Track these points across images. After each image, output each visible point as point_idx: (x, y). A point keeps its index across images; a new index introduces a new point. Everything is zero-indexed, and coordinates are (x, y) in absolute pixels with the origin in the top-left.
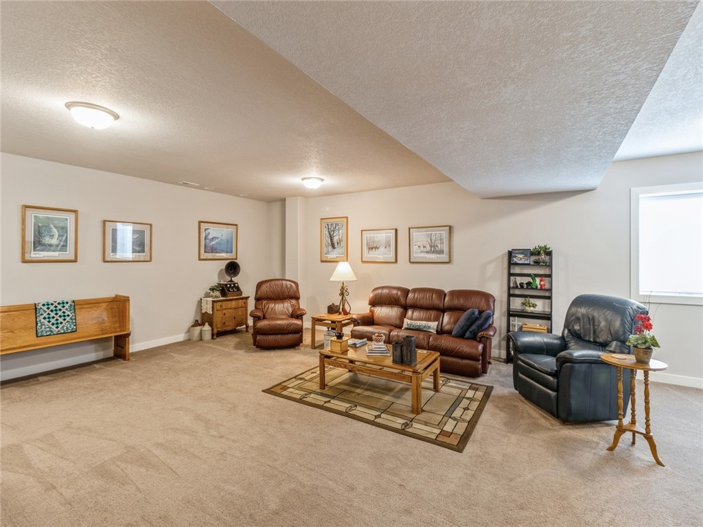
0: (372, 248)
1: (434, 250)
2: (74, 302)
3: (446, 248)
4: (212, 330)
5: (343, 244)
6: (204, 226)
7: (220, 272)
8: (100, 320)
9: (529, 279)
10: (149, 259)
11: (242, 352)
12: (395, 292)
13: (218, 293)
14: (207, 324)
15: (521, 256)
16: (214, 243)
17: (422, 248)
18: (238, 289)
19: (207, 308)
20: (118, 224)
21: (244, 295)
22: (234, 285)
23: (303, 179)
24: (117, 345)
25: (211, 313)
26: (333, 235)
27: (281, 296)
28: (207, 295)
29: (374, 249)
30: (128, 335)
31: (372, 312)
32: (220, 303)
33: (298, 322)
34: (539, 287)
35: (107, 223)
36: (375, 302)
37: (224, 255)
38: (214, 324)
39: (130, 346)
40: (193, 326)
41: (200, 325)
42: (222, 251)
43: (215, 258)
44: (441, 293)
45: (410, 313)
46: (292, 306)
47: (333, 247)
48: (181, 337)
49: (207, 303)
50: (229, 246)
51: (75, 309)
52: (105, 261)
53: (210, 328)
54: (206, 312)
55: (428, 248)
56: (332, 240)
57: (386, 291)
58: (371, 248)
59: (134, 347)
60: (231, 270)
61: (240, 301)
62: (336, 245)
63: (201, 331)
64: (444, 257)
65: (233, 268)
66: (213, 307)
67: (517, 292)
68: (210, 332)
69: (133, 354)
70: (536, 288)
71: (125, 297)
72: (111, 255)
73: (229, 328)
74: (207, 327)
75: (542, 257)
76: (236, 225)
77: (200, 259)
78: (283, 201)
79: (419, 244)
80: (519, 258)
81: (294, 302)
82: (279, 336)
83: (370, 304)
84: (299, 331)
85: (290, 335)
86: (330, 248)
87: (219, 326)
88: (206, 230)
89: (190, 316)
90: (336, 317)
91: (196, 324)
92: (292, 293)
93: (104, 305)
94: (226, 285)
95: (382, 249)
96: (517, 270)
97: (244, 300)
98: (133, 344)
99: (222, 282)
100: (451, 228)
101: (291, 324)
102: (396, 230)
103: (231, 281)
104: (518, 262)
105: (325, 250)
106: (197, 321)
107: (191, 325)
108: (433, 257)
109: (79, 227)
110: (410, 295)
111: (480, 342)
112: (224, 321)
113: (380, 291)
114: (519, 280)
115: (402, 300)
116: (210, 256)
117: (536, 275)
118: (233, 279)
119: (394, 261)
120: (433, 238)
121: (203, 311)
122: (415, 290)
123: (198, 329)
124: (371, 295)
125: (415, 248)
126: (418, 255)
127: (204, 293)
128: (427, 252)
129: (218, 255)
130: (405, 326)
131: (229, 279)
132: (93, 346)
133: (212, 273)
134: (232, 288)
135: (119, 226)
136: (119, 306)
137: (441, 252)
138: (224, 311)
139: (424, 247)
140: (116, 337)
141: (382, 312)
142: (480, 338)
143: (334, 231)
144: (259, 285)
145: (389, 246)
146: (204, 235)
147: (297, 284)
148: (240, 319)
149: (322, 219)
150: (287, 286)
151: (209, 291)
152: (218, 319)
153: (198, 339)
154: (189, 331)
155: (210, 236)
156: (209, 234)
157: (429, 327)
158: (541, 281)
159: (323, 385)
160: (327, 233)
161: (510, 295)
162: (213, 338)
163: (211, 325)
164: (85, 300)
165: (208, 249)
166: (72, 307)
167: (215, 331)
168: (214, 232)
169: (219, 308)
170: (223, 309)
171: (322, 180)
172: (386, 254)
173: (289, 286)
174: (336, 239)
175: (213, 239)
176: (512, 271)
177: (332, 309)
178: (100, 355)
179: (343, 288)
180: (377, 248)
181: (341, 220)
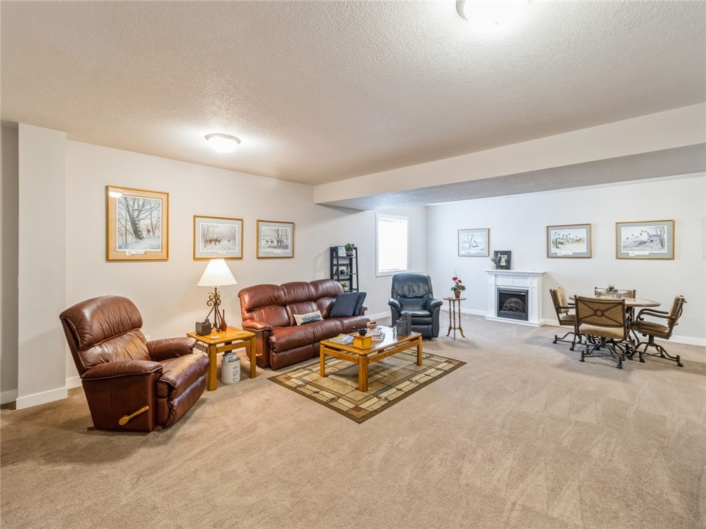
0: (211, 241)
1: (280, 244)
3: (289, 243)
5: (160, 232)
17: (270, 243)
26: (137, 219)
29: (213, 243)
55: (275, 243)
56: (135, 224)
58: (209, 241)
62: (145, 234)
64: (288, 252)
79: (267, 238)
95: (224, 243)
100: (294, 225)
102: (242, 221)
104: (341, 256)
108: (279, 252)
120: (280, 234)
125: (263, 243)
126: (264, 251)
128: (274, 247)
137: (286, 247)
139: (272, 242)
143: (140, 211)
145: (234, 239)
160: (124, 213)
172: (229, 249)
174: (145, 223)
176: (334, 263)
179: (215, 295)
180: (217, 241)
181: (161, 196)
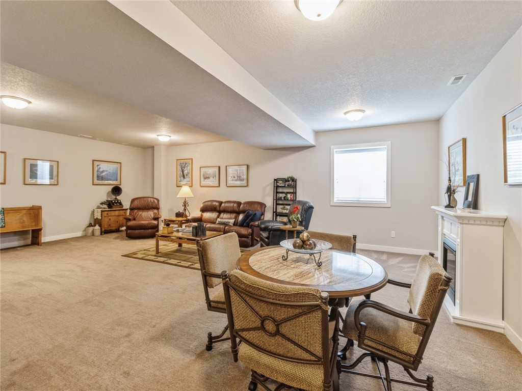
1: (239, 178)
2: (3, 209)
3: (245, 177)
4: (101, 229)
5: (190, 175)
6: (96, 163)
7: (108, 193)
8: (22, 221)
9: (284, 195)
10: (56, 183)
11: (118, 240)
12: (214, 203)
13: (106, 206)
14: (97, 225)
15: (281, 182)
16: (104, 174)
18: (120, 204)
19: (98, 215)
20: (38, 161)
21: (124, 208)
22: (118, 201)
23: (158, 136)
24: (33, 237)
25: (100, 218)
26: (183, 171)
27: (147, 208)
28: (98, 207)
29: (207, 179)
30: (40, 230)
31: (202, 215)
32: (106, 212)
33: (156, 222)
34: (289, 199)
35: (26, 160)
36: (204, 210)
37: (111, 182)
38: (102, 226)
39: (42, 238)
40: (88, 227)
41: (93, 226)
42: (110, 180)
43: (105, 184)
44: (239, 204)
45: (222, 215)
46: (154, 213)
47: (184, 177)
48: (79, 234)
49: (97, 212)
50: (115, 176)
51: (4, 213)
52: (25, 184)
53: (99, 228)
54: (97, 218)
55: (236, 178)
56: (183, 173)
57: (209, 203)
58: (205, 178)
59: (45, 239)
60: (116, 192)
61: (121, 211)
63: (93, 230)
64: (244, 183)
65: (117, 190)
66: (101, 215)
67: (281, 202)
68: (100, 230)
69: (44, 243)
70: (288, 199)
71: (38, 206)
72: (29, 181)
73: (114, 228)
74: (97, 227)
75: (291, 182)
76: (120, 163)
77: (93, 185)
78: (153, 147)
79: (231, 175)
80: (280, 184)
81: (156, 211)
82: (143, 231)
83: (201, 211)
84: (156, 227)
85: (150, 230)
86: (182, 178)
87: (106, 226)
88: (98, 166)
89: (87, 220)
90: (180, 219)
91: (90, 225)
92: (154, 205)
93: (24, 211)
94: (112, 201)
95: (211, 179)
96: (280, 190)
97: (124, 211)
98: (44, 236)
99: (109, 199)
100: (248, 166)
101: (150, 223)
102: (219, 167)
103: (116, 199)
104: (280, 185)
105: (179, 179)
106: (91, 223)
107: (88, 225)
108: (238, 183)
109: (7, 162)
110: (223, 205)
111: (251, 228)
112: (109, 223)
113: (207, 203)
114: (281, 195)
115: (218, 208)
116: (100, 182)
117: (288, 193)
118: (117, 197)
119: (218, 185)
120: (239, 172)
121: (95, 218)
122: (226, 202)
123: (92, 228)
124: (202, 205)
125: (229, 178)
126: (230, 182)
127: (97, 206)
128: (236, 180)
129: (106, 182)
130: (217, 222)
131: (115, 197)
132: (16, 238)
133: (102, 193)
134: (116, 203)
135: (39, 163)
136: (35, 212)
137: (243, 180)
138: (109, 217)
139: (234, 177)
140: (32, 230)
141: (207, 215)
142: (251, 226)
143: (184, 167)
144: (133, 201)
145: (215, 177)
146: (97, 169)
147: (158, 201)
148: (121, 223)
149: (177, 160)
150: (151, 201)
151: (100, 205)
152: (105, 222)
153: (91, 235)
154: (85, 230)
155: (101, 170)
156: (100, 168)
157: (229, 222)
158: (291, 195)
159: (157, 252)
160: (180, 169)
161: (277, 204)
162: (101, 234)
163: (100, 226)
164: (12, 208)
165: (100, 178)
166: (2, 212)
167: (103, 229)
168: (104, 167)
169: (106, 215)
170: (108, 216)
171: (170, 137)
172: (214, 182)
173: (152, 201)
174: (185, 172)
175: (103, 172)
176: (278, 191)
177: (178, 215)
178: (22, 243)
179: (185, 202)
180: (209, 178)
181: (189, 160)
